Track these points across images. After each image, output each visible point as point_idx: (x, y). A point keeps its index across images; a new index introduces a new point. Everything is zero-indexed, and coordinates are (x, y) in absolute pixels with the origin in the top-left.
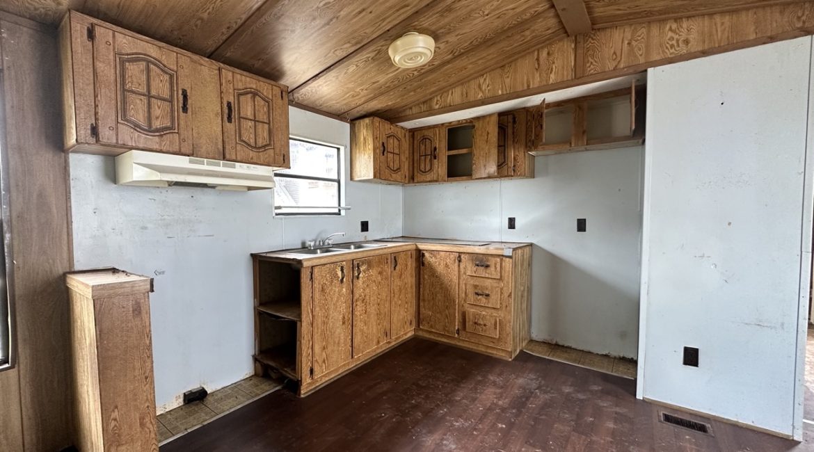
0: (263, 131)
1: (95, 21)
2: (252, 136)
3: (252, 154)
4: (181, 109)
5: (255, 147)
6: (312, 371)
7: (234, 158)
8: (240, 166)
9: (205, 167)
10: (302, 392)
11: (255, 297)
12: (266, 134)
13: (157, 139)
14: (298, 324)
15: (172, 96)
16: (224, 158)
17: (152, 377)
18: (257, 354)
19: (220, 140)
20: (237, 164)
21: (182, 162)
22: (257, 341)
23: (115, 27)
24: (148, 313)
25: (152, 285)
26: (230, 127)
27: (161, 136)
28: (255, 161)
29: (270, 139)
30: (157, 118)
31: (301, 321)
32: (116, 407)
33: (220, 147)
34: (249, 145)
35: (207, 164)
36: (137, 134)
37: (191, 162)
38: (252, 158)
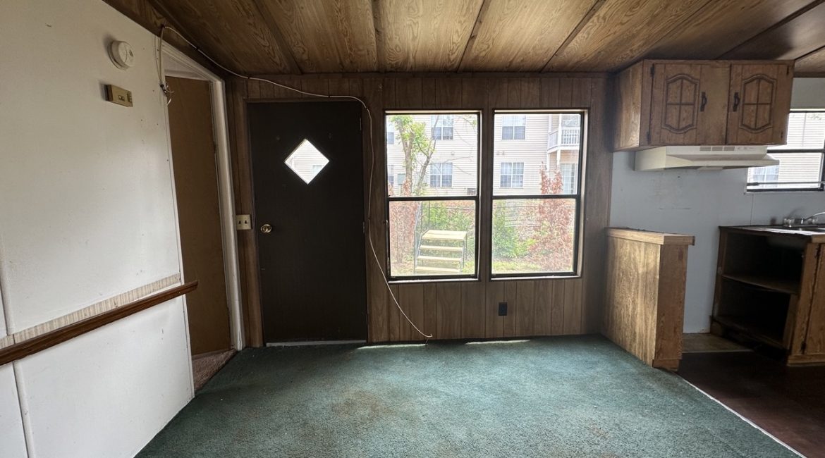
0: (764, 113)
1: (654, 61)
2: (753, 119)
3: (750, 136)
4: (699, 109)
5: (755, 129)
6: (804, 347)
7: (735, 142)
8: (739, 149)
9: (711, 153)
10: (790, 361)
11: (719, 264)
12: (766, 115)
13: (682, 136)
14: (793, 298)
15: (695, 100)
16: (726, 143)
17: (684, 303)
18: (715, 314)
19: (724, 128)
20: (736, 147)
21: (695, 150)
22: (717, 305)
23: (664, 61)
24: (686, 260)
25: (694, 241)
26: (735, 115)
27: (685, 132)
28: (753, 141)
29: (770, 119)
30: (684, 119)
31: (798, 295)
32: (664, 315)
33: (724, 134)
34: (750, 128)
35: (713, 150)
36: (670, 134)
37: (702, 150)
38: (750, 140)
